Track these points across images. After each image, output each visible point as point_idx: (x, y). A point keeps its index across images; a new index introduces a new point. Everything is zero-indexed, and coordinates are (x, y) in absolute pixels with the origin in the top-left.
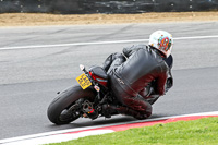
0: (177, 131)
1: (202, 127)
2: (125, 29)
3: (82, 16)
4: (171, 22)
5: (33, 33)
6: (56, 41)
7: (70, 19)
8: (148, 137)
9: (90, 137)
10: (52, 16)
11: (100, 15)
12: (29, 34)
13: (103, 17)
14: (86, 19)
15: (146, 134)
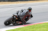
0: (38, 26)
1: (44, 25)
2: (25, 5)
3: (15, 2)
4: (35, 3)
5: (5, 6)
6: (10, 8)
7: (13, 3)
8: (32, 27)
9: (19, 28)
10: (9, 2)
11: (19, 2)
12: (4, 6)
13: (20, 2)
14: (16, 3)
15: (31, 27)
